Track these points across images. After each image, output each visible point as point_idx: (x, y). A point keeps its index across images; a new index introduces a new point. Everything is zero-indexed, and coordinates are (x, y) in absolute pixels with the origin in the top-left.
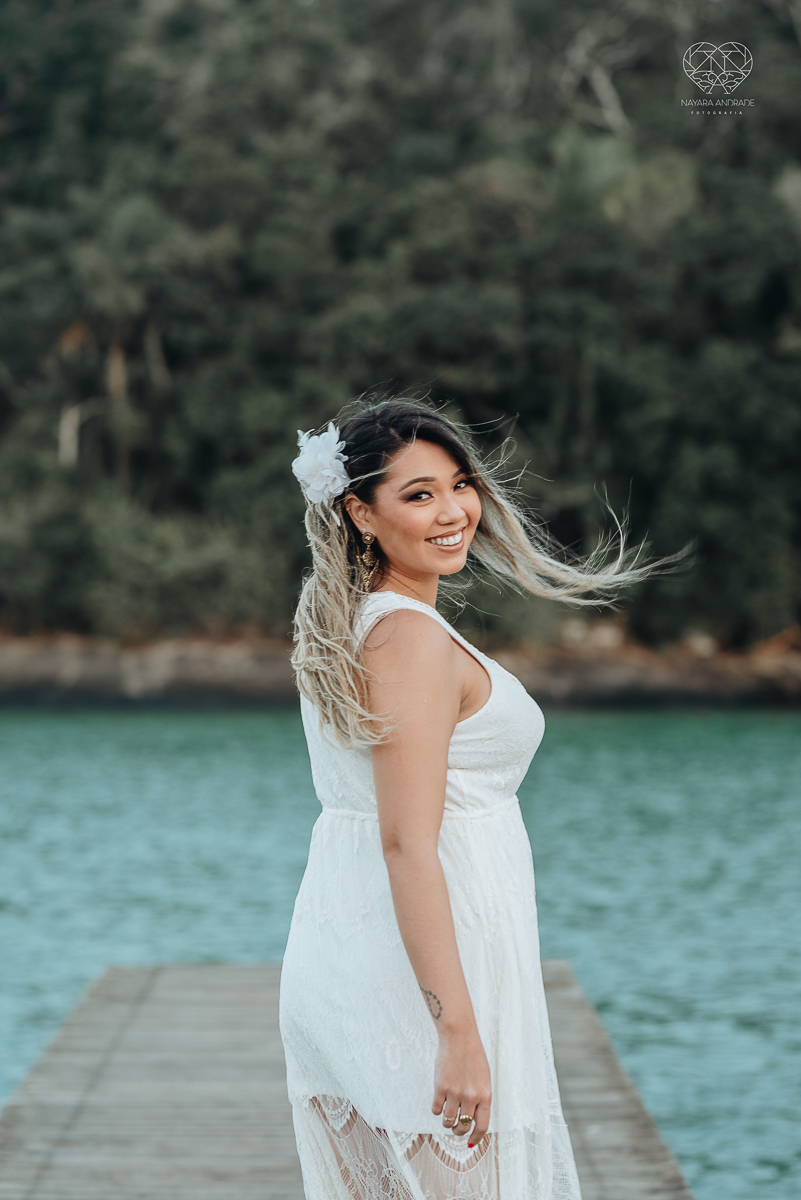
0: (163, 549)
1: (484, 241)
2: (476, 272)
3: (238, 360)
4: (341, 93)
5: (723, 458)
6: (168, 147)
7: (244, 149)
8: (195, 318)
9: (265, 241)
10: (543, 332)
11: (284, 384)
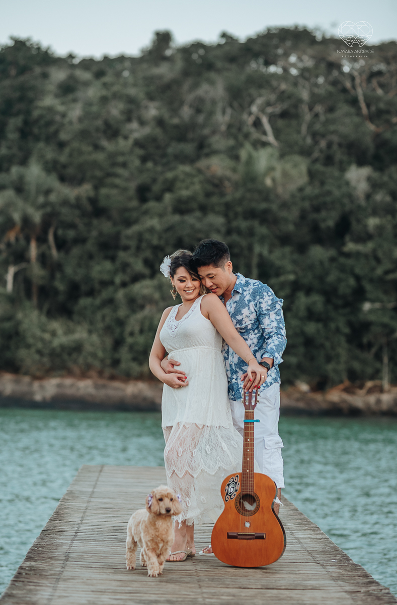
0: (54, 334)
1: (208, 195)
2: (204, 209)
3: (90, 246)
4: (142, 123)
5: (317, 300)
6: (61, 145)
7: (97, 147)
8: (72, 226)
9: (104, 191)
10: (235, 237)
11: (113, 259)
